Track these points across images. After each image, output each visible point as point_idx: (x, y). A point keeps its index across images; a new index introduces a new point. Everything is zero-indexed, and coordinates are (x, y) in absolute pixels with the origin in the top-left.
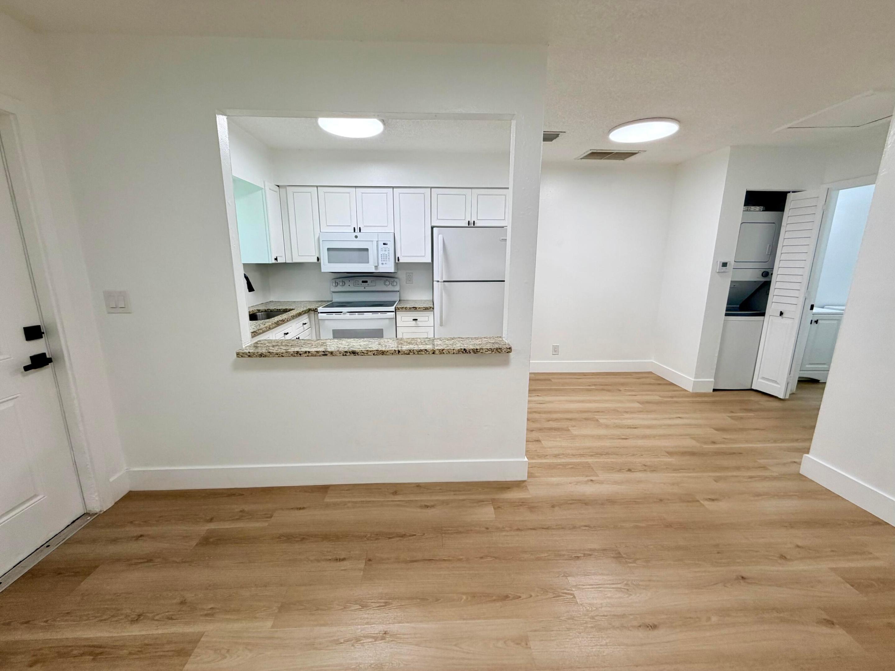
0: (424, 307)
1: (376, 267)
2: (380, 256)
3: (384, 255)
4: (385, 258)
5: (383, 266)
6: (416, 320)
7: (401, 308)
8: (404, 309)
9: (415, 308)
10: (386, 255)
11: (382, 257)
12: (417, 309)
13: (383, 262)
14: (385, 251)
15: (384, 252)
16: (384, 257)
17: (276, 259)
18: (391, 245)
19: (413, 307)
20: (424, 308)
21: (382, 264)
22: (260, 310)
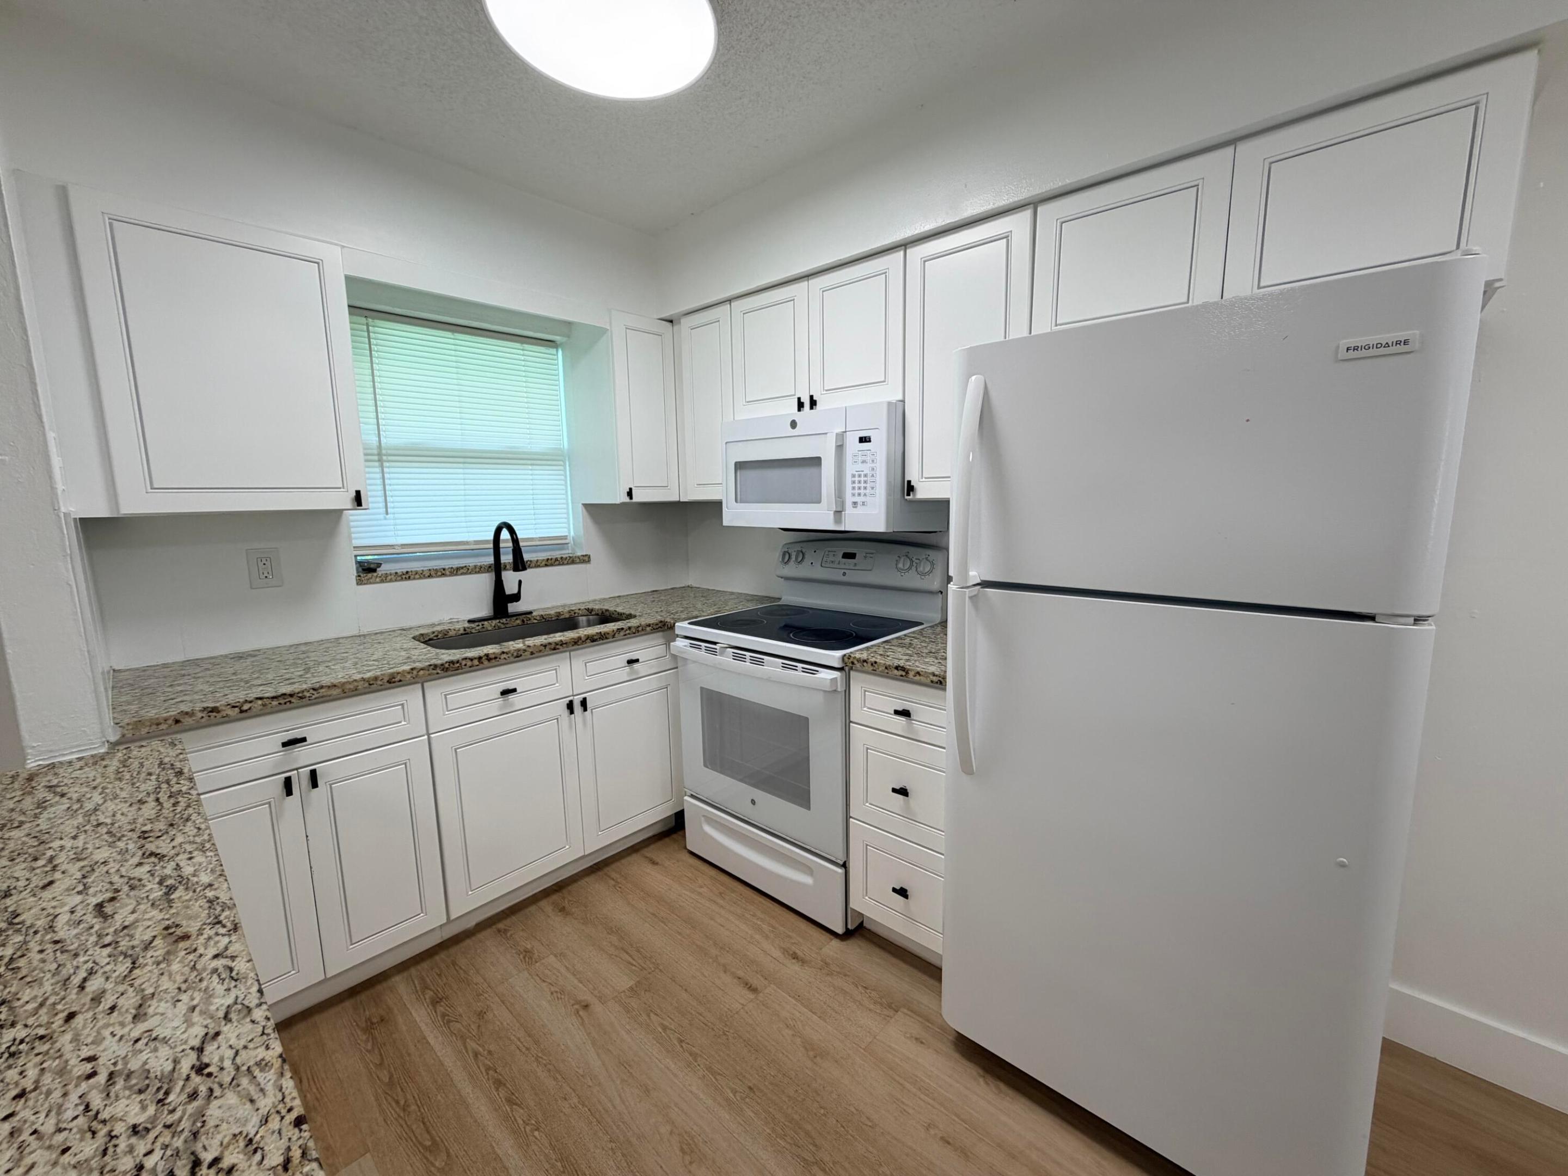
0: (934, 675)
1: (838, 513)
2: (848, 479)
3: (860, 476)
4: (862, 485)
5: (855, 511)
6: (905, 713)
7: (859, 660)
8: (868, 667)
9: (903, 669)
10: (866, 476)
11: (854, 482)
12: (911, 674)
13: (856, 499)
14: (864, 462)
15: (860, 467)
16: (859, 482)
17: (630, 494)
18: (880, 446)
19: (896, 663)
20: (935, 679)
21: (855, 503)
22: (592, 610)
